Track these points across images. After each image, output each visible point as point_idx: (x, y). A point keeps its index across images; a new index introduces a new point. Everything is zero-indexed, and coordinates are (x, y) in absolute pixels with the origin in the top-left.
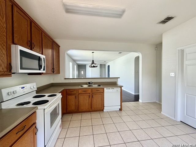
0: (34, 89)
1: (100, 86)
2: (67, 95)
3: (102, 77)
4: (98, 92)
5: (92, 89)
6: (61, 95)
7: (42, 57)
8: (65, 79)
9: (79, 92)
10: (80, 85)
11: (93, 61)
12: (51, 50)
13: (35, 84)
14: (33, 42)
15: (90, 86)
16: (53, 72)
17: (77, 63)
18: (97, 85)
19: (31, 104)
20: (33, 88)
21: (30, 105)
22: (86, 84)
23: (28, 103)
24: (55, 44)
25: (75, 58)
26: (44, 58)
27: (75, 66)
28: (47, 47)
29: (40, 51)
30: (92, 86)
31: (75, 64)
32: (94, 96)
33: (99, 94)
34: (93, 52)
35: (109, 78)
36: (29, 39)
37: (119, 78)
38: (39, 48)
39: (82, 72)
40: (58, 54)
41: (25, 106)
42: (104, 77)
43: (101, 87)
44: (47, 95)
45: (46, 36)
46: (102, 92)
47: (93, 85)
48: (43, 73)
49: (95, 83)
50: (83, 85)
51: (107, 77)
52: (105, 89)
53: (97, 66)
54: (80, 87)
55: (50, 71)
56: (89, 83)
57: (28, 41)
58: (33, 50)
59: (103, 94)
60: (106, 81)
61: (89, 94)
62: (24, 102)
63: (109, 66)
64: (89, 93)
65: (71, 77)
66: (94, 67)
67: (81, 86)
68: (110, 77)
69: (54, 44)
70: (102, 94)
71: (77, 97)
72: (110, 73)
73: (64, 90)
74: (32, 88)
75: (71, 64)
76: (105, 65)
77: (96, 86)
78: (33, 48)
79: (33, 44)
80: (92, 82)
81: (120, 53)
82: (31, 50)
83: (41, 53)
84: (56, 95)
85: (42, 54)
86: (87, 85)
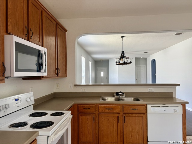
0: (30, 102)
1: (138, 100)
2: (79, 115)
3: (139, 83)
4: (136, 111)
5: (123, 106)
6: (71, 114)
7: (43, 50)
8: (76, 85)
9: (100, 110)
10: (100, 97)
11: (123, 52)
12: (54, 38)
13: (31, 94)
14: (30, 27)
15: (119, 100)
16: (57, 74)
17: (93, 58)
18: (133, 98)
19: (28, 126)
20: (30, 100)
21: (27, 128)
22: (111, 95)
23: (24, 124)
24: (60, 27)
25: (90, 49)
26: (45, 53)
27: (90, 63)
28: (49, 34)
29: (40, 42)
30: (122, 100)
31: (90, 59)
32: (127, 119)
33: (137, 115)
34: (123, 37)
35: (154, 84)
36: (26, 24)
37: (179, 85)
38: (38, 37)
39: (102, 74)
40: (64, 44)
41: (20, 129)
42: (143, 82)
43: (141, 102)
44: (50, 112)
45: (48, 16)
46: (144, 112)
47: (125, 99)
48: (43, 77)
49: (128, 95)
50: (106, 98)
51: (150, 82)
52: (149, 107)
53: (131, 62)
54: (101, 101)
55: (53, 73)
56: (117, 94)
57: (25, 27)
58: (31, 40)
59: (144, 116)
60: (151, 91)
61: (117, 115)
62: (19, 123)
63: (154, 61)
64: (118, 113)
65: (83, 83)
66: (125, 63)
67: (103, 100)
68: (158, 82)
69: (58, 28)
70: (142, 115)
71: (96, 119)
72: (157, 74)
73: (74, 105)
74: (28, 100)
75: (83, 59)
76: (146, 59)
77: (129, 100)
78: (31, 37)
79: (31, 31)
80: (123, 91)
81: (180, 34)
82: (28, 40)
83: (41, 43)
84: (62, 114)
85: (42, 46)
86: (113, 98)
